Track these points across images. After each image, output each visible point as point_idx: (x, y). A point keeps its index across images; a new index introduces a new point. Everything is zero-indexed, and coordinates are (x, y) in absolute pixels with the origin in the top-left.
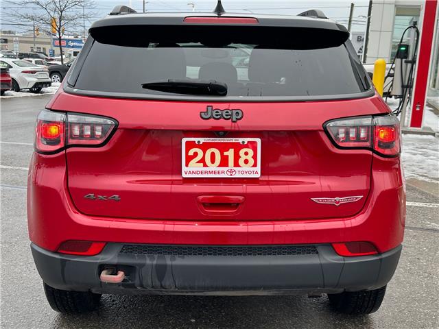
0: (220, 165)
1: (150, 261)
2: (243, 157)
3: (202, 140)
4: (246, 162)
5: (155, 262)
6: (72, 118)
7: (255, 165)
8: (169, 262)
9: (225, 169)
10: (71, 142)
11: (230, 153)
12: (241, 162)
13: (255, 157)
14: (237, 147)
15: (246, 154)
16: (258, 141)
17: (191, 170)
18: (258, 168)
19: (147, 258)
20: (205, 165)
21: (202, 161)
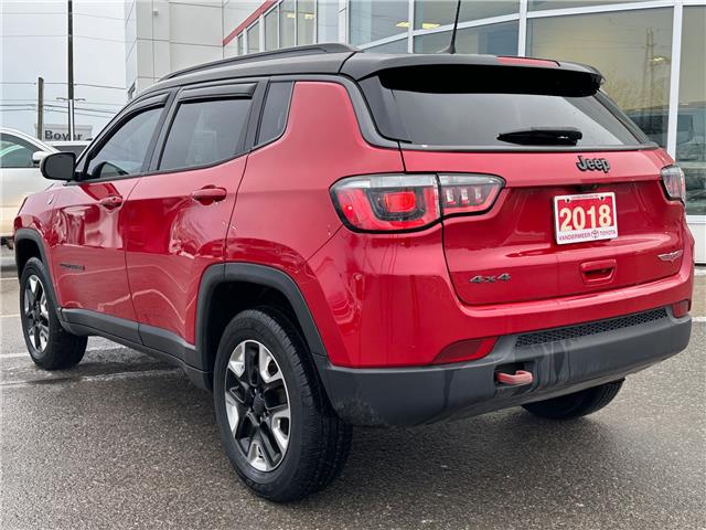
0: (585, 227)
1: (548, 350)
2: (603, 215)
3: (570, 197)
4: (605, 220)
5: (552, 352)
6: (444, 180)
7: (612, 224)
8: (565, 349)
9: (589, 231)
10: (447, 211)
11: (592, 212)
12: (601, 220)
13: (611, 215)
14: (597, 203)
15: (604, 211)
16: (612, 194)
17: (564, 234)
18: (615, 227)
19: (545, 348)
20: (574, 228)
21: (571, 223)
